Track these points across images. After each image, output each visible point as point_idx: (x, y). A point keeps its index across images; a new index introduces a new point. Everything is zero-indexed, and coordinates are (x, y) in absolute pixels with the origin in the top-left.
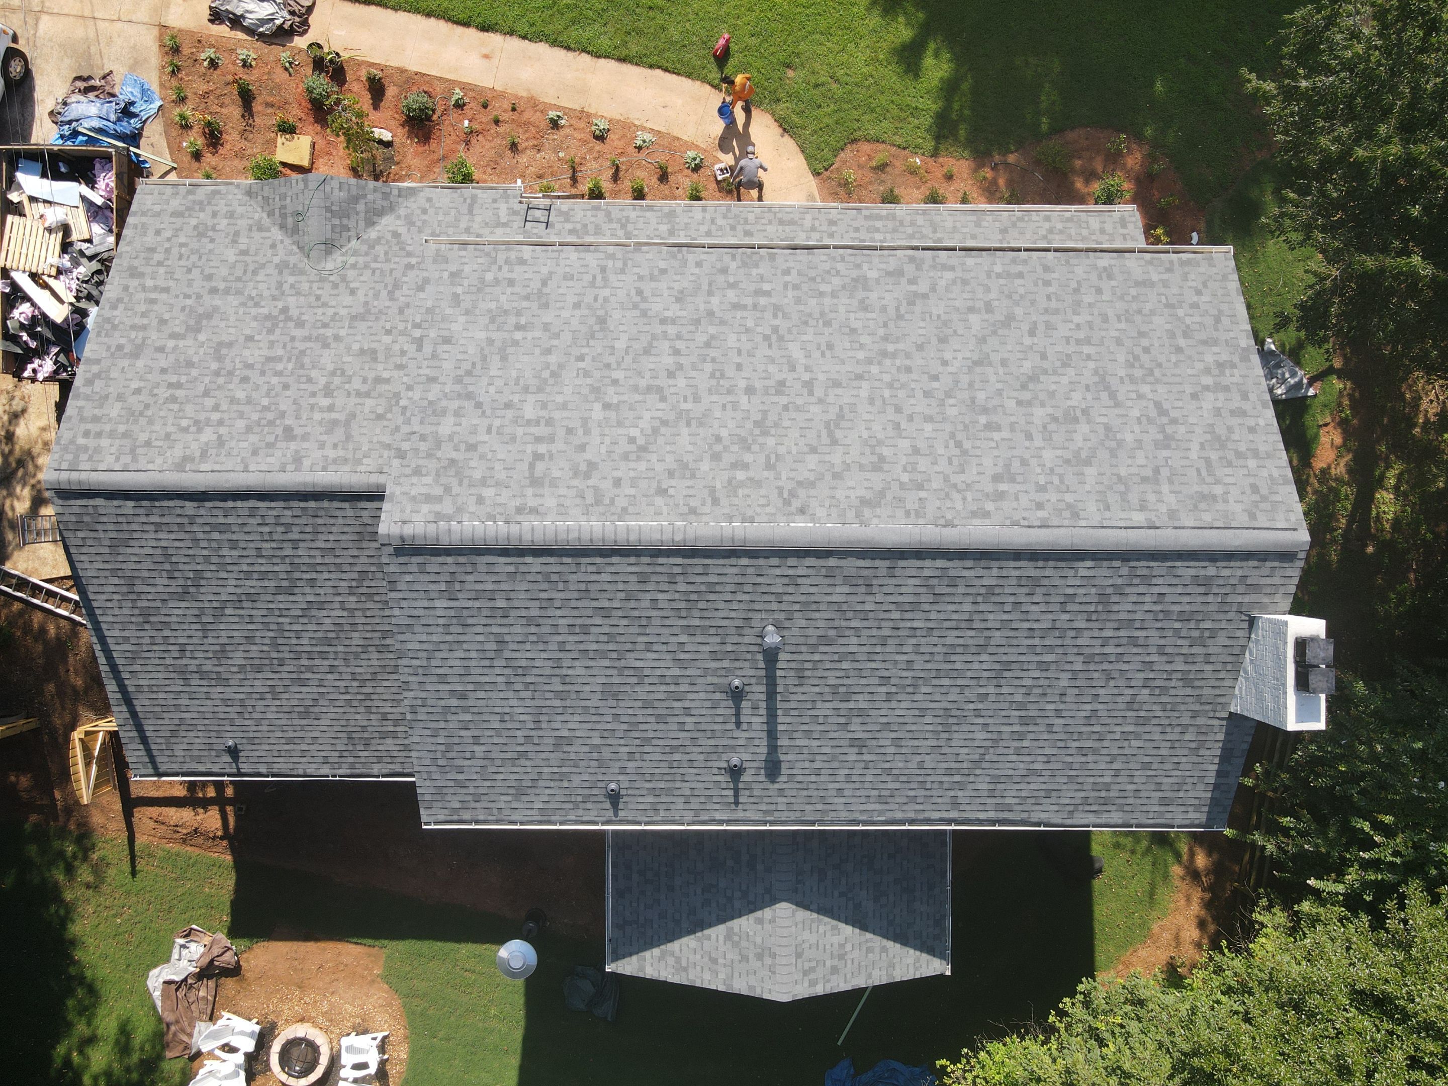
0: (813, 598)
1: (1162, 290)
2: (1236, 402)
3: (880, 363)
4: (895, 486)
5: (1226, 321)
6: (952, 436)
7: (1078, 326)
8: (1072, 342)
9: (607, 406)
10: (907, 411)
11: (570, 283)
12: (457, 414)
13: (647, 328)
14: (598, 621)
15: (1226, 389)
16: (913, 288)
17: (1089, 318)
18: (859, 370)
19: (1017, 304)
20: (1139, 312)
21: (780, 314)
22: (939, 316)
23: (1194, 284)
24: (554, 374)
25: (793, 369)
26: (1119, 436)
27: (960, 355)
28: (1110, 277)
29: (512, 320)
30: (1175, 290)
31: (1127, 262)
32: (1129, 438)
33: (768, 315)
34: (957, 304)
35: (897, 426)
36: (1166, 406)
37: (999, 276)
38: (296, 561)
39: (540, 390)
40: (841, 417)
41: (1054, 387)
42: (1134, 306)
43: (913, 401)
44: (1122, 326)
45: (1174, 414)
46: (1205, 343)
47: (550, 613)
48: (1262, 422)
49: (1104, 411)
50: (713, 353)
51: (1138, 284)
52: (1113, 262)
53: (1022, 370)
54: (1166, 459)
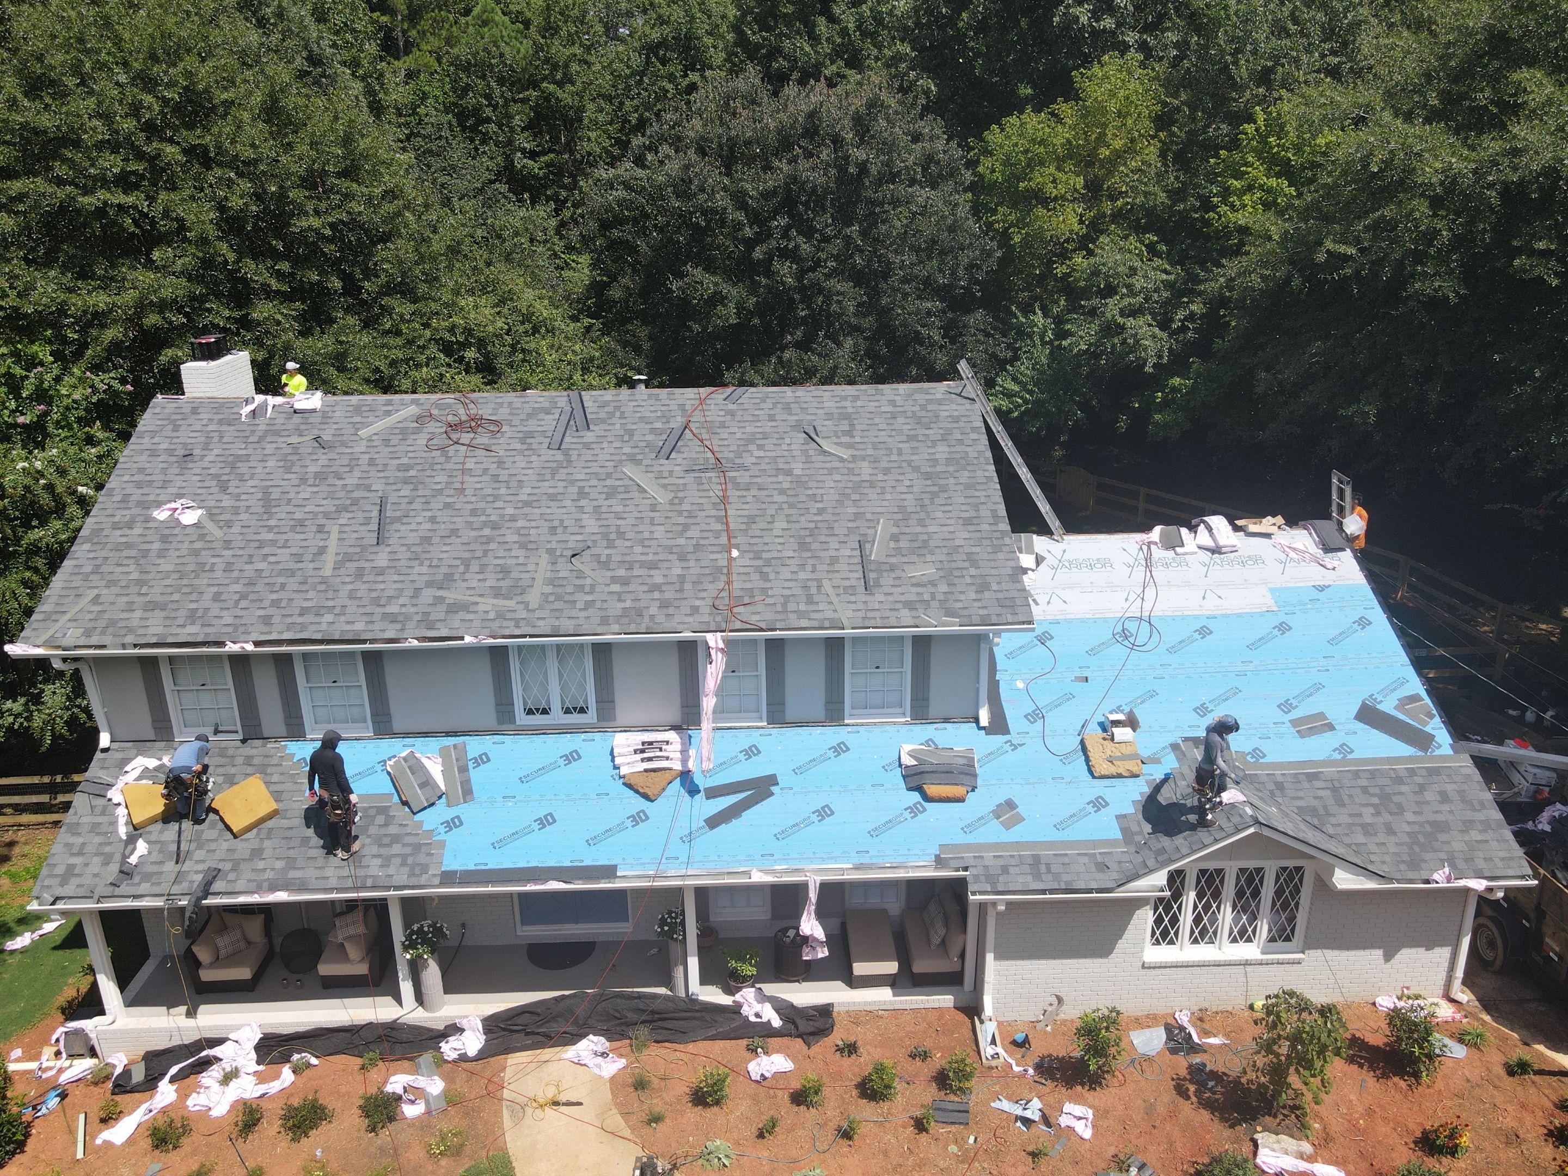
15: (140, 504)
17: (247, 567)
20: (183, 576)
43: (478, 486)
44: (213, 561)
45: (212, 483)
46: (130, 546)
48: (127, 476)
49: (284, 483)
51: (164, 606)
53: (351, 515)
54: (245, 449)
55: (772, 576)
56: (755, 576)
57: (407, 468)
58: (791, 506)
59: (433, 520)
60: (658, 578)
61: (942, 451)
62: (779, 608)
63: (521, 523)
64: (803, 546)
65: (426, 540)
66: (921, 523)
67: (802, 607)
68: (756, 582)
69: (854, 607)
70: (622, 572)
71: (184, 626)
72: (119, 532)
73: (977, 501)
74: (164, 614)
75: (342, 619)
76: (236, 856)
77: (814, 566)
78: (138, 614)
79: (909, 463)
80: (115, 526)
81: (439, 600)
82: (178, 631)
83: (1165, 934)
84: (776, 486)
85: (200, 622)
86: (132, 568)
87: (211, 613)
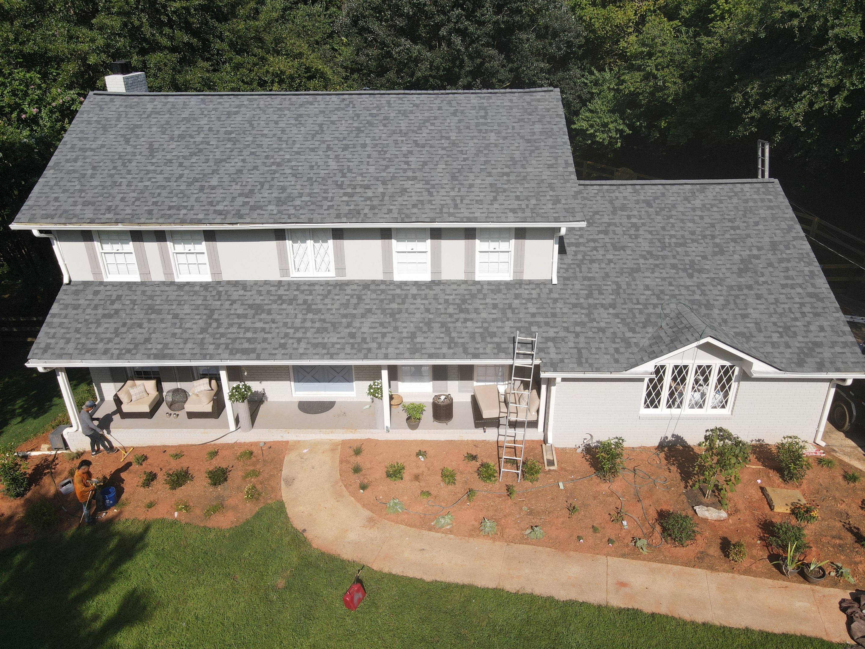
1: (79, 200)
2: (80, 143)
3: (283, 160)
5: (52, 183)
15: (81, 150)
40: (314, 136)
45: (121, 139)
49: (161, 140)
51: (93, 204)
55: (435, 194)
56: (425, 194)
57: (231, 133)
58: (448, 156)
59: (244, 161)
60: (370, 193)
61: (538, 127)
62: (438, 211)
63: (293, 163)
64: (454, 178)
65: (240, 172)
66: (523, 166)
67: (451, 210)
68: (426, 197)
69: (481, 211)
70: (349, 190)
71: (104, 214)
72: (69, 164)
73: (557, 155)
74: (93, 208)
75: (192, 212)
76: (136, 341)
77: (459, 189)
78: (79, 207)
79: (519, 134)
80: (67, 161)
81: (245, 204)
82: (101, 216)
83: (652, 402)
84: (440, 145)
85: (113, 212)
86: (76, 183)
87: (120, 208)
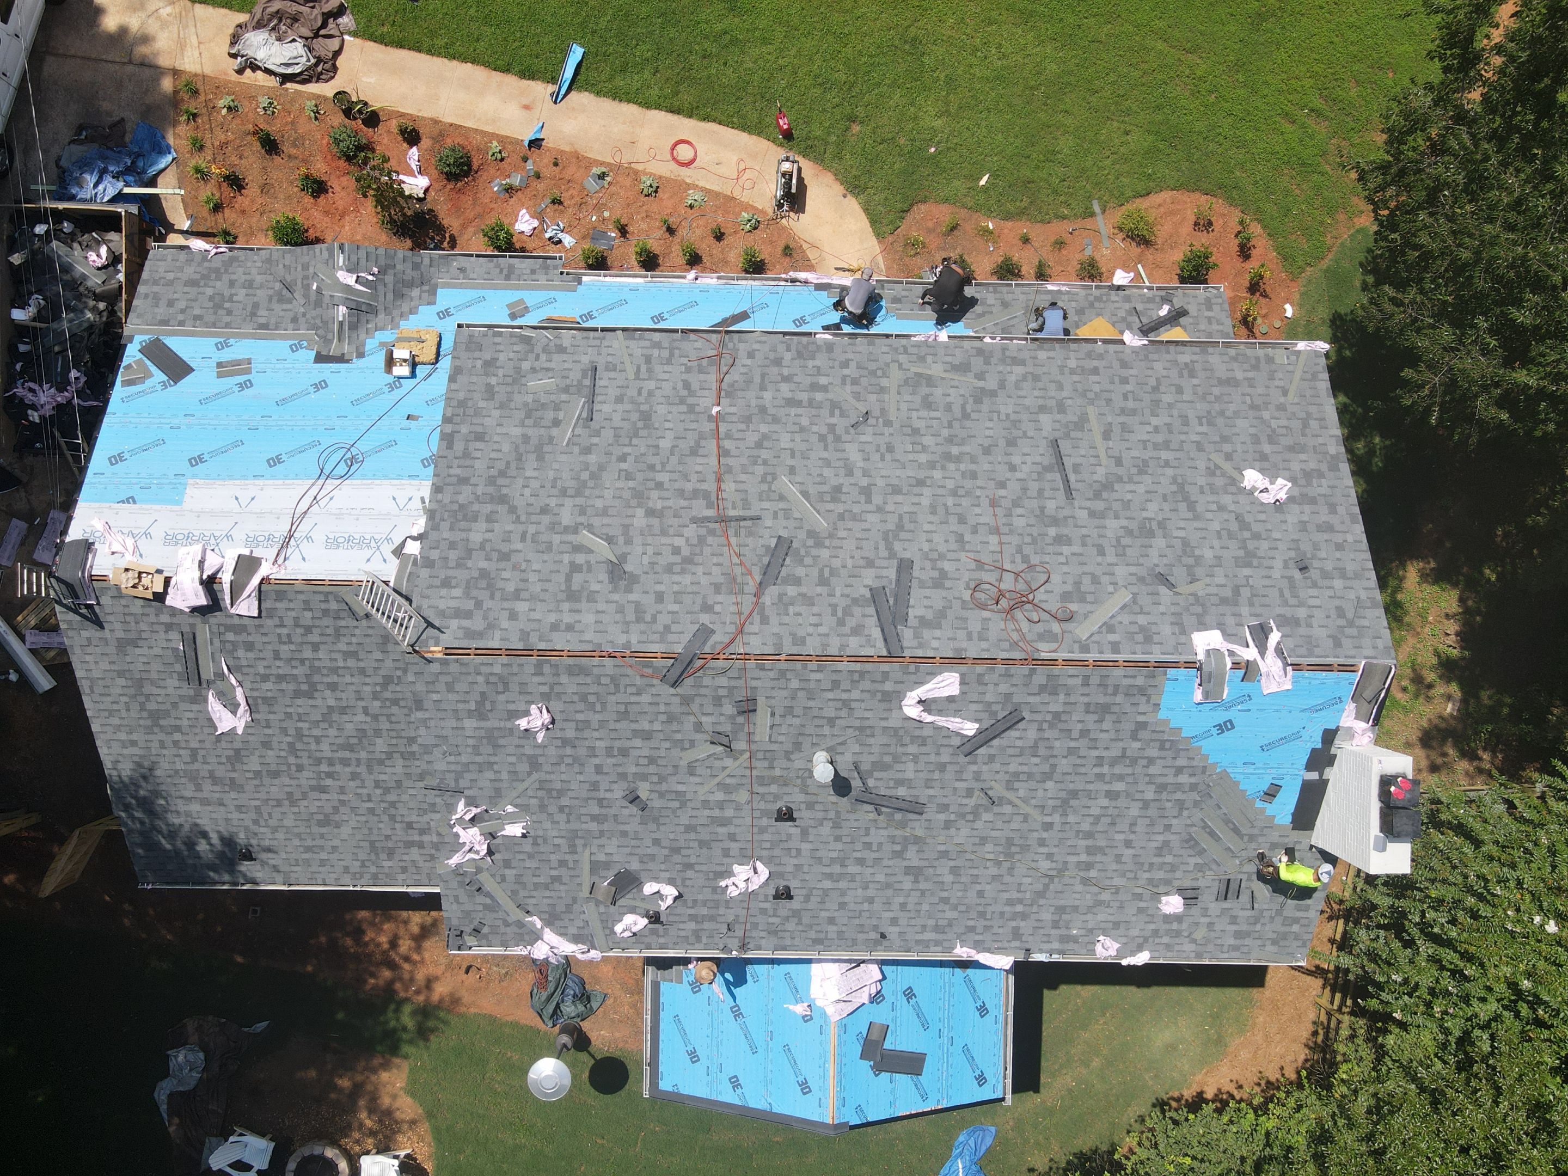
0: (867, 723)
1: (1249, 390)
2: (1324, 516)
3: (943, 468)
4: (957, 605)
5: (1314, 424)
6: (1019, 550)
7: (1156, 429)
8: (1149, 445)
9: (650, 513)
10: (972, 521)
11: (612, 375)
12: (490, 519)
13: (694, 426)
14: (637, 742)
15: (1313, 501)
16: (981, 384)
17: (1168, 420)
18: (921, 475)
19: (1091, 402)
20: (1222, 413)
21: (837, 412)
22: (1007, 415)
23: (1281, 383)
24: (593, 476)
25: (850, 473)
26: (1197, 552)
27: (1029, 460)
28: (1192, 374)
29: (550, 415)
30: (1260, 390)
31: (1211, 359)
32: (1208, 554)
33: (825, 412)
34: (1027, 402)
35: (960, 539)
36: (1249, 519)
37: (1073, 372)
38: (317, 664)
39: (578, 493)
40: (900, 527)
41: (1129, 496)
42: (1217, 407)
43: (977, 510)
44: (1204, 429)
45: (1256, 527)
46: (1291, 449)
47: (587, 734)
48: (1350, 538)
49: (1182, 524)
50: (764, 454)
51: (1221, 382)
52: (1195, 358)
53: (1095, 477)
54: (1247, 578)
55: (680, 385)
56: (695, 386)
58: (652, 467)
59: (1013, 468)
63: (923, 458)
64: (646, 417)
65: (1011, 443)
67: (656, 352)
68: (695, 380)
69: (610, 351)
70: (819, 396)
77: (640, 394)
81: (980, 376)
84: (665, 494)
